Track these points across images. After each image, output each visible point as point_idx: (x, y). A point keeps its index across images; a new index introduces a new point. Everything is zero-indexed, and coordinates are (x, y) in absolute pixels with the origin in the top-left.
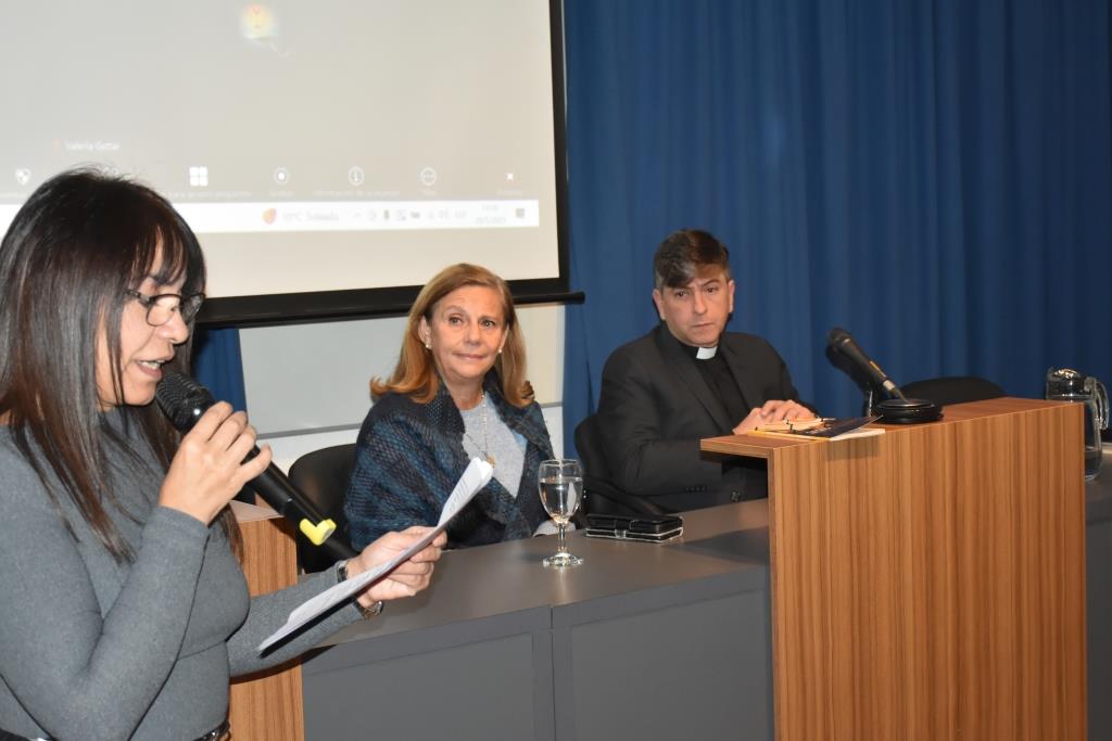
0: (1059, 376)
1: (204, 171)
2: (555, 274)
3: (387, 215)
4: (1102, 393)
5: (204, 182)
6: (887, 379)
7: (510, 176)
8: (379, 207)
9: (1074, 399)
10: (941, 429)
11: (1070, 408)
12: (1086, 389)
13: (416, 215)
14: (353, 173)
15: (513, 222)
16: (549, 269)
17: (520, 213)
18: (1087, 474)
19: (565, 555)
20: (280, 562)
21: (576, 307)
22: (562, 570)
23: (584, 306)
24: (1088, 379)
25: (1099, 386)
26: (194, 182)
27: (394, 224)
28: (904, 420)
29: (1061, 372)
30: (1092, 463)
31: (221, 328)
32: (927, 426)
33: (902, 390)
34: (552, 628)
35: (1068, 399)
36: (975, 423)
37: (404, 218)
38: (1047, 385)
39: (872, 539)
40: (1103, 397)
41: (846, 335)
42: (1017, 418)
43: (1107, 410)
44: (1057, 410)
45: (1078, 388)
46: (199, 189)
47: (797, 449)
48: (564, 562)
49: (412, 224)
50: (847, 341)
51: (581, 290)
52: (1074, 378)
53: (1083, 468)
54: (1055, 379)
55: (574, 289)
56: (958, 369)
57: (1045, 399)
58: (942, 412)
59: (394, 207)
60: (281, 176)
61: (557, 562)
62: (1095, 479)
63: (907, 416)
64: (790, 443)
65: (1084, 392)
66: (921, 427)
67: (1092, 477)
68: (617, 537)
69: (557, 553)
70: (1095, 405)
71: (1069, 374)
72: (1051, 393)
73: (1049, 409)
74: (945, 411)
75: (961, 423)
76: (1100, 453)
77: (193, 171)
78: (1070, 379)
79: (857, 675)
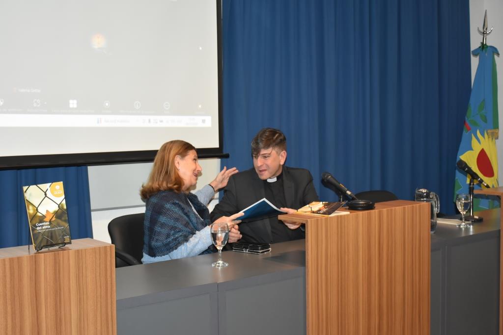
0: (420, 191)
1: (75, 102)
2: (217, 146)
3: (149, 121)
4: (437, 199)
5: (75, 106)
6: (348, 190)
7: (200, 106)
8: (147, 118)
9: (426, 201)
10: (374, 213)
11: (425, 205)
12: (431, 197)
13: (161, 121)
14: (136, 104)
15: (201, 125)
16: (215, 144)
17: (204, 121)
18: (431, 231)
19: (221, 262)
20: (108, 263)
21: (225, 160)
22: (220, 268)
23: (228, 159)
24: (431, 193)
25: (436, 196)
26: (71, 106)
27: (152, 125)
28: (360, 208)
29: (421, 190)
30: (433, 226)
31: (80, 166)
32: (369, 211)
33: (355, 195)
34: (218, 291)
35: (424, 201)
36: (388, 210)
37: (157, 123)
38: (416, 195)
39: (346, 256)
40: (437, 200)
41: (329, 174)
42: (404, 208)
43: (439, 206)
44: (420, 206)
45: (428, 196)
46: (73, 109)
47: (317, 220)
48: (221, 265)
49: (159, 125)
50: (330, 177)
51: (227, 153)
52: (426, 193)
53: (430, 229)
54: (418, 193)
55: (225, 153)
56: (377, 187)
57: (414, 200)
58: (375, 206)
59: (152, 118)
60: (107, 104)
61: (218, 265)
62: (434, 233)
63: (361, 207)
64: (314, 217)
65: (430, 198)
66: (366, 212)
67: (433, 232)
68: (244, 251)
69: (218, 261)
70: (434, 203)
71: (424, 191)
72: (417, 198)
73: (417, 205)
74: (376, 205)
75: (382, 210)
76: (436, 222)
77: (71, 101)
78: (424, 193)
79: (340, 311)
